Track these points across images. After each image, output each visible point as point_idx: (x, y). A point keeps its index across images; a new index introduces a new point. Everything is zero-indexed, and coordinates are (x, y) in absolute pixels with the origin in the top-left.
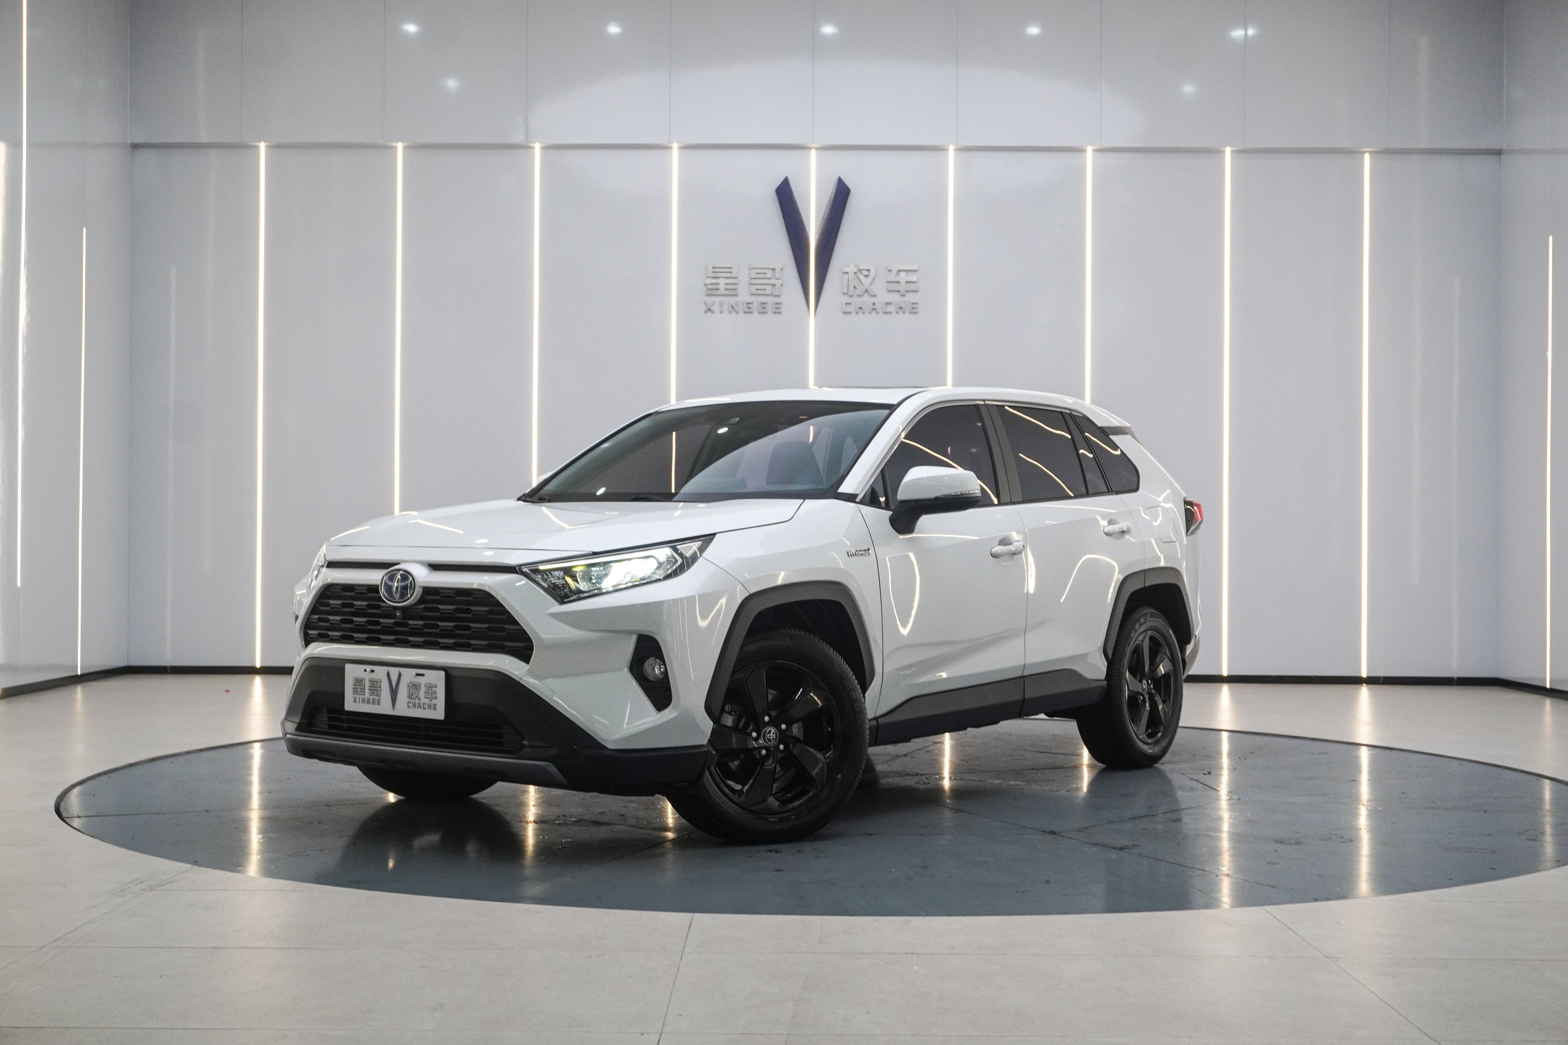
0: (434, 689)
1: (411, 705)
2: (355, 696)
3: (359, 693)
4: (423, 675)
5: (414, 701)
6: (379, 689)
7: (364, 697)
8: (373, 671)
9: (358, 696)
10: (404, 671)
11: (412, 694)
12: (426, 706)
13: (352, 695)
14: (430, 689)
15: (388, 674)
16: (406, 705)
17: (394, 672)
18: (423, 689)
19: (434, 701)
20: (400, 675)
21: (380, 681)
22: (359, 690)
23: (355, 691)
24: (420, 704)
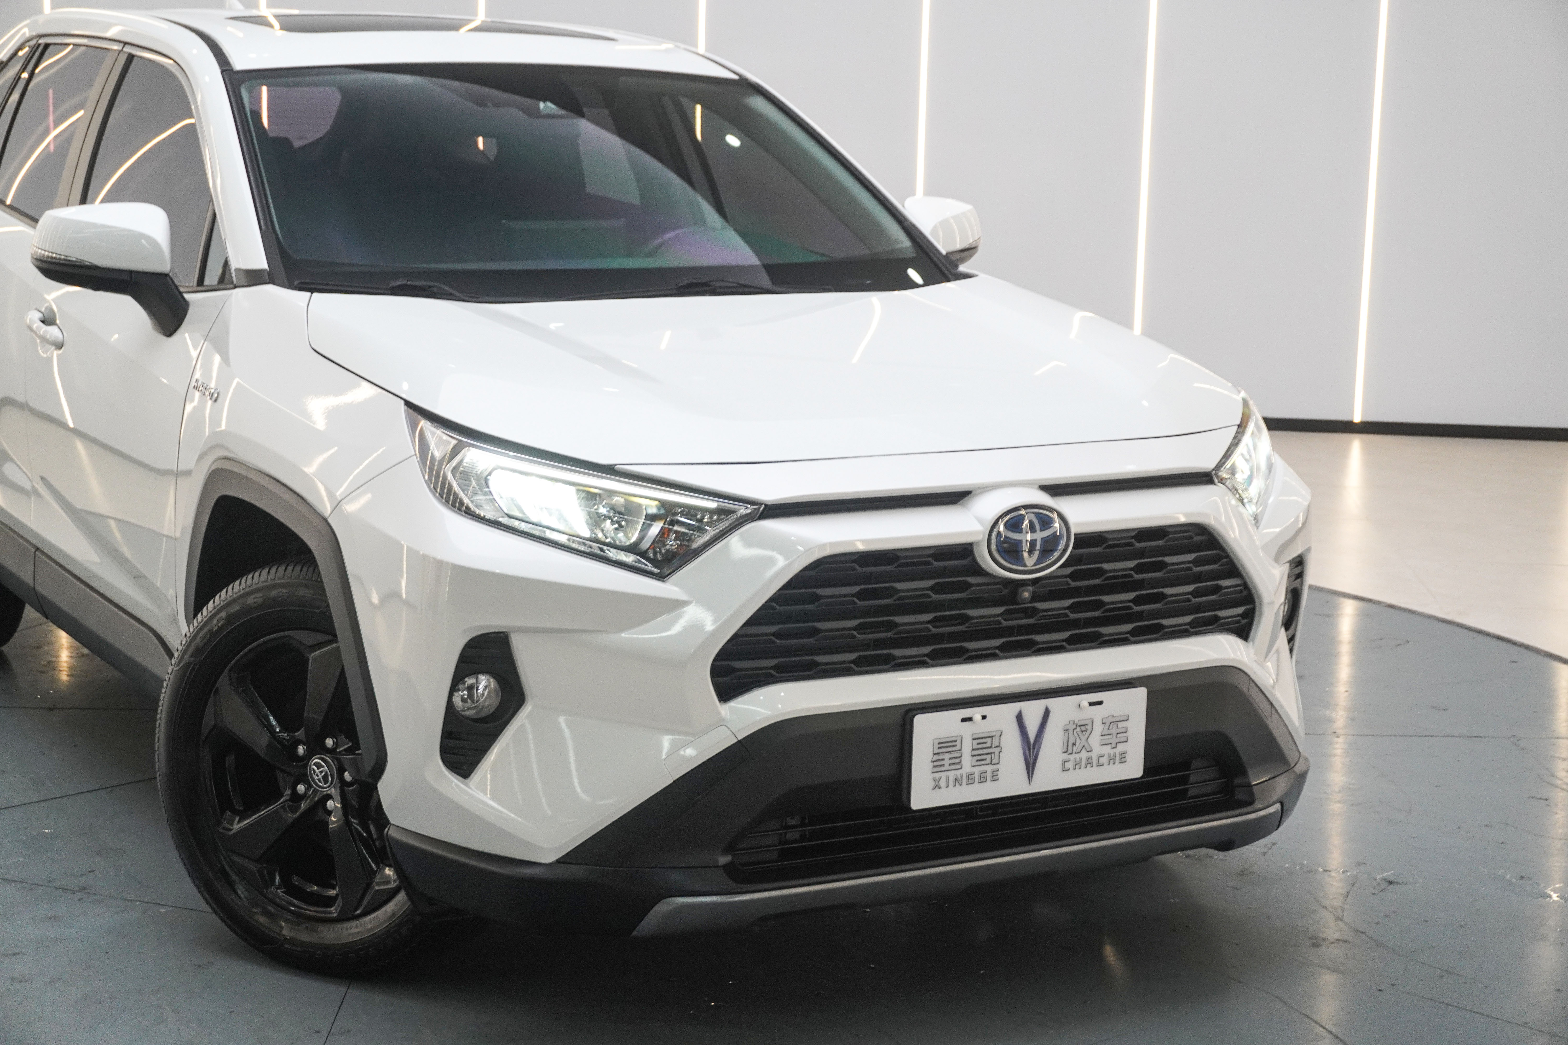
0: (1121, 725)
1: (1069, 765)
2: (937, 776)
3: (946, 767)
4: (1101, 703)
5: (1077, 756)
6: (997, 750)
7: (958, 773)
8: (984, 717)
9: (944, 775)
10: (1054, 703)
11: (1074, 744)
12: (1104, 760)
13: (931, 776)
14: (1113, 726)
15: (1019, 718)
16: (1060, 764)
17: (1032, 710)
18: (1098, 728)
19: (1121, 748)
20: (1047, 713)
21: (998, 734)
22: (947, 762)
23: (937, 765)
24: (1089, 759)
